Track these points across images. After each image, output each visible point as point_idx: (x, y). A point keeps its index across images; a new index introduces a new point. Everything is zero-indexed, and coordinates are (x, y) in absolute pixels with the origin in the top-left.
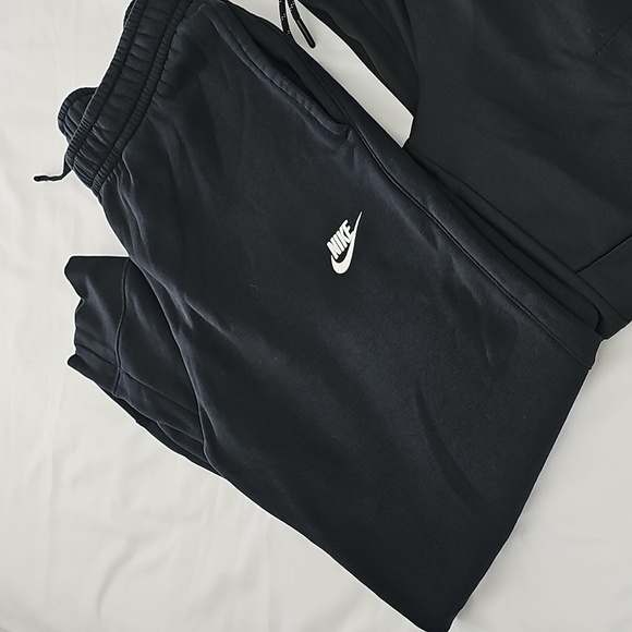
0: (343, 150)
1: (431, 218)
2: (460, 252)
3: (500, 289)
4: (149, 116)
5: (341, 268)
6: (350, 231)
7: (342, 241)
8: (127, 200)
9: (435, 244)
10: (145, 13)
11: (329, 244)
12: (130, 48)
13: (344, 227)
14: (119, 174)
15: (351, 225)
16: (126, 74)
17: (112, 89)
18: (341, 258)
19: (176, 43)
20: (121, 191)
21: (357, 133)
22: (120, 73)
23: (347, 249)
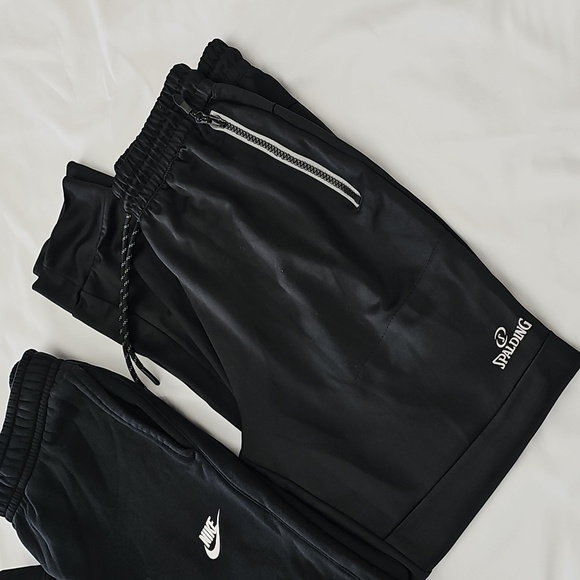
0: (194, 467)
1: (269, 513)
2: (297, 536)
3: (332, 562)
4: (41, 459)
5: (214, 554)
6: (214, 525)
7: (210, 533)
8: (35, 527)
9: (278, 531)
10: (24, 385)
11: (200, 537)
12: (16, 412)
13: (209, 522)
14: (25, 506)
15: (214, 519)
16: (17, 432)
17: (8, 445)
18: (212, 547)
19: (51, 404)
20: (29, 520)
21: (201, 454)
22: (12, 431)
23: (215, 539)
